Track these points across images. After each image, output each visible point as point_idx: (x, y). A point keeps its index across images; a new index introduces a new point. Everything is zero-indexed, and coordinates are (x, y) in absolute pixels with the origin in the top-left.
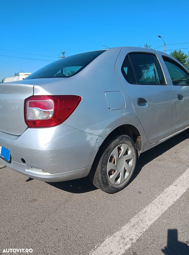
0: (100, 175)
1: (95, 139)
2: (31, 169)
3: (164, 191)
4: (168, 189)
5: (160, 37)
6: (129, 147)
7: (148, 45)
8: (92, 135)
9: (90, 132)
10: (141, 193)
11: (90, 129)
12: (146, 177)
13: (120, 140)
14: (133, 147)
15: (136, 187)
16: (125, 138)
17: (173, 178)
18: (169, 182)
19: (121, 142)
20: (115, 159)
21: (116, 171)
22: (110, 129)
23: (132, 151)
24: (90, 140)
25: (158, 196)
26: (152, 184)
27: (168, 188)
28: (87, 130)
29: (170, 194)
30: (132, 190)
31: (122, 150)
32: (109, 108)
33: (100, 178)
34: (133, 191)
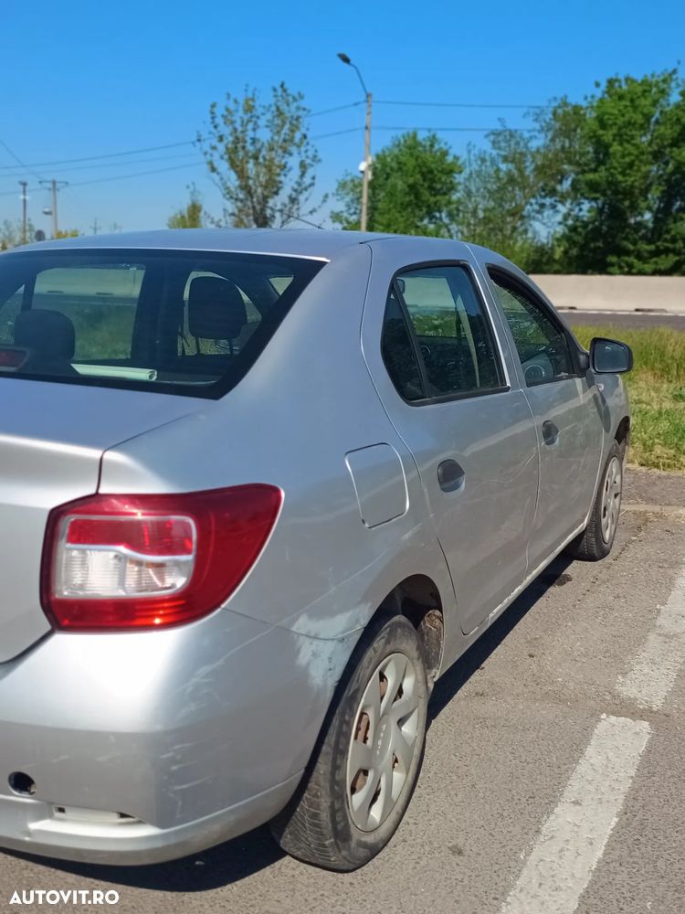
0: (325, 803)
1: (325, 656)
2: (58, 815)
3: (544, 830)
4: (554, 824)
5: (346, 60)
6: (409, 662)
7: (292, 91)
8: (316, 642)
9: (309, 632)
10: (460, 853)
11: (311, 616)
12: (455, 778)
13: (388, 642)
14: (420, 661)
15: (432, 827)
16: (399, 630)
17: (557, 770)
18: (549, 791)
19: (389, 648)
20: (368, 723)
21: (371, 774)
22: (369, 604)
23: (416, 676)
24: (308, 664)
25: (528, 855)
26: (487, 807)
27: (552, 817)
28: (303, 624)
29: (567, 841)
30: (422, 846)
31: (389, 680)
32: (363, 521)
33: (325, 816)
34: (427, 848)
